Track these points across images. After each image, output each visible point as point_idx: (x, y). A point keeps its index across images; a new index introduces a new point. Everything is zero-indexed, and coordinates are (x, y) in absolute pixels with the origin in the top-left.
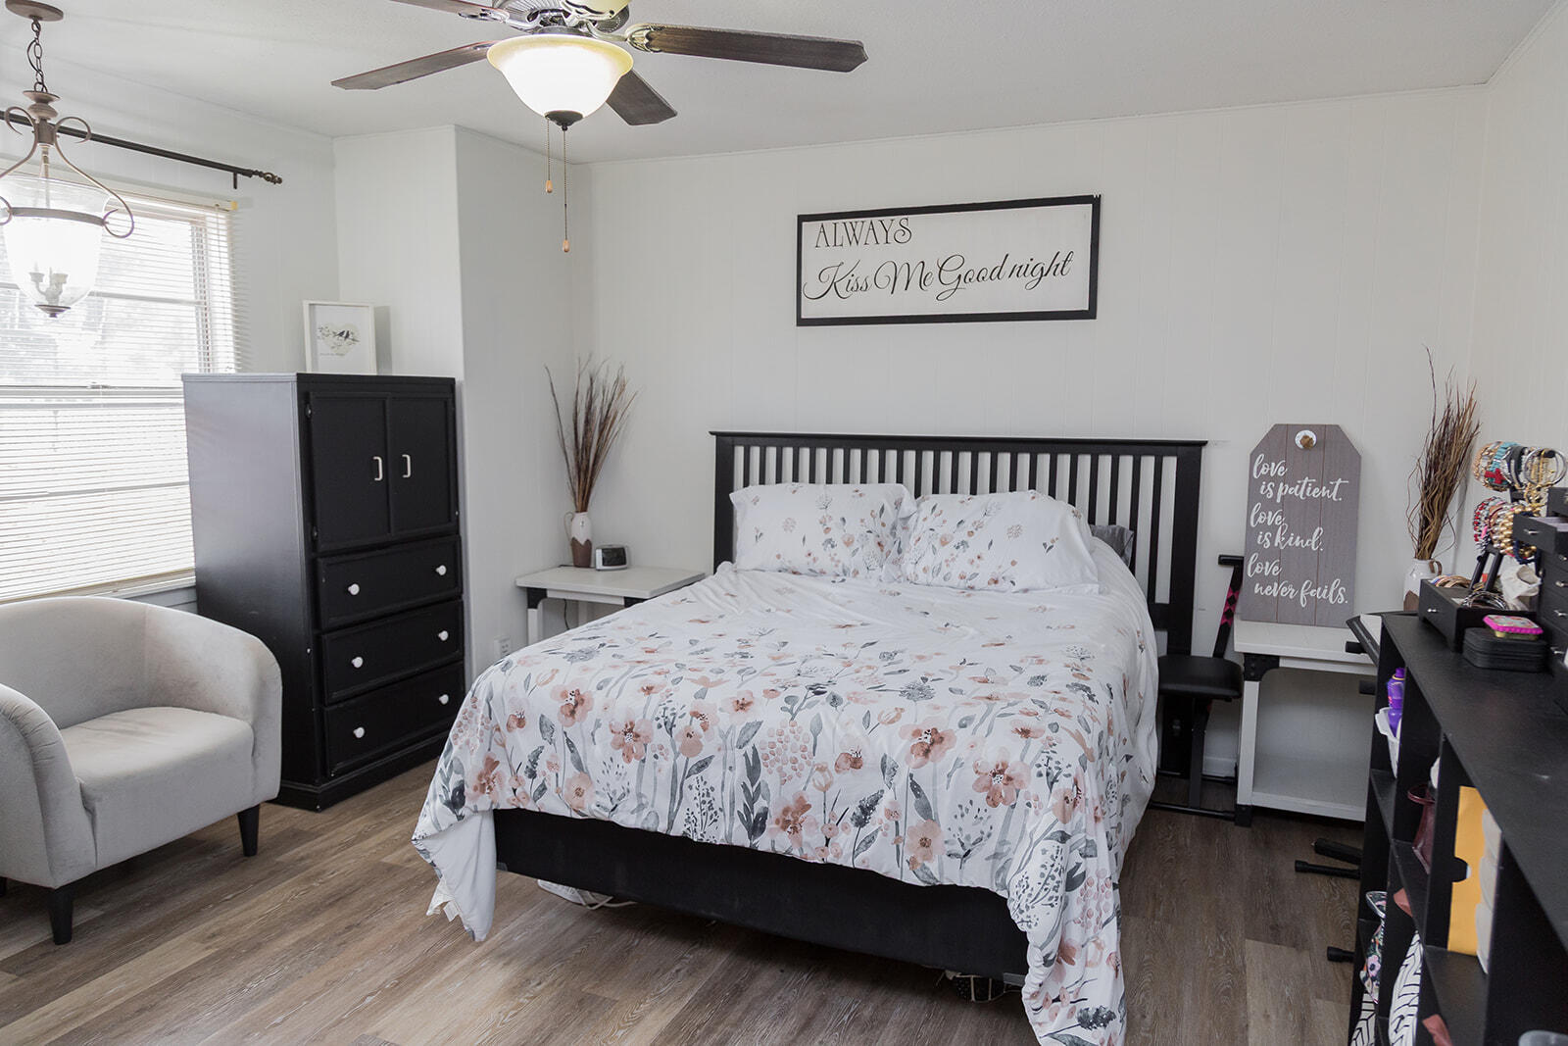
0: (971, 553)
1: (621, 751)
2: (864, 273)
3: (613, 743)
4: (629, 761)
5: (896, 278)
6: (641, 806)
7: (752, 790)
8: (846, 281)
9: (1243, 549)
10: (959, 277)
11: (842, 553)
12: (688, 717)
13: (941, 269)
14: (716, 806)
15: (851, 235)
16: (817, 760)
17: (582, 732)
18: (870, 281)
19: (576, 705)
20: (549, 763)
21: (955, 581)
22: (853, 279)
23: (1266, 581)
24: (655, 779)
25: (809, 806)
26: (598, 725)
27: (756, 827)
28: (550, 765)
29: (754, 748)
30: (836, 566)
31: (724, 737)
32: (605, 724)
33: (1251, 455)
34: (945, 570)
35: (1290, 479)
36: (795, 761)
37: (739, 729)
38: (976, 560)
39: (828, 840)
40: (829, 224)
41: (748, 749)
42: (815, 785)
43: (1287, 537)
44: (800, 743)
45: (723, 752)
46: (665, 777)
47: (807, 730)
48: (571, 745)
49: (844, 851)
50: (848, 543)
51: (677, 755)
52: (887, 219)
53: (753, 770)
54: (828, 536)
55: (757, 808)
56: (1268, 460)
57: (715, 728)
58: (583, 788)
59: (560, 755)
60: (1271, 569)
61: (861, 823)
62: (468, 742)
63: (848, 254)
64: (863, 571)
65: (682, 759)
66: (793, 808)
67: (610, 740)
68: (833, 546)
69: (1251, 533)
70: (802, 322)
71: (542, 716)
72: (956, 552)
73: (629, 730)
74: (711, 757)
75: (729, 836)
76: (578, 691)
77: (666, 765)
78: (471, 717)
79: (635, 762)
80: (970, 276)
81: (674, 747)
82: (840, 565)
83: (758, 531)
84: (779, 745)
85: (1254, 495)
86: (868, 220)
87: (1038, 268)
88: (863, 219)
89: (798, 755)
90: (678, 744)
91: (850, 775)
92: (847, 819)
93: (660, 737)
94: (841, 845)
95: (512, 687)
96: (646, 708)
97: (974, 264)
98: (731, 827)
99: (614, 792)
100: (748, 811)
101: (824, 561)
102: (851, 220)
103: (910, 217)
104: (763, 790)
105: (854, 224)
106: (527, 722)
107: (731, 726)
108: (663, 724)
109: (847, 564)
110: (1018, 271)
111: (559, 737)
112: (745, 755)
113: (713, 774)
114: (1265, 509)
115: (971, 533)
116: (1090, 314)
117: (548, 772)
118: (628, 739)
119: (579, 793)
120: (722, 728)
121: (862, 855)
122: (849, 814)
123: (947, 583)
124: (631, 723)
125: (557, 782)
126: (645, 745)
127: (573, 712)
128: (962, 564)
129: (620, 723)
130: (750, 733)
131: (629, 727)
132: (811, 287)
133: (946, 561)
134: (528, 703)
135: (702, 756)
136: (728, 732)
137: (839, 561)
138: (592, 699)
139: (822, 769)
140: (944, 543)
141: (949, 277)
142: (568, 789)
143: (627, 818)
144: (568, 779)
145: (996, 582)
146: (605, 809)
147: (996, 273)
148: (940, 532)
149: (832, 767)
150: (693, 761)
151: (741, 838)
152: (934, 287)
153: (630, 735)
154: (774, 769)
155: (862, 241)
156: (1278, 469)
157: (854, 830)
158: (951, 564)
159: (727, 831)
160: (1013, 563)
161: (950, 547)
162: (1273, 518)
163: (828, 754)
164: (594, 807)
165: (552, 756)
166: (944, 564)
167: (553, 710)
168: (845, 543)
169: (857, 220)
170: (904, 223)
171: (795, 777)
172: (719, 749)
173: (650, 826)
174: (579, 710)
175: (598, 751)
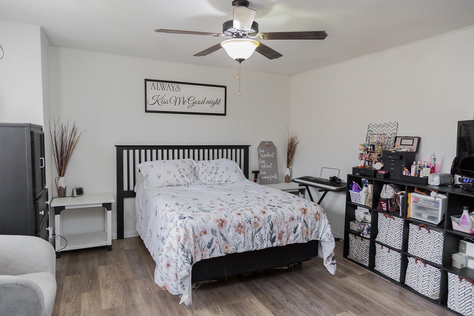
0: (219, 175)
1: (238, 232)
2: (167, 98)
3: (235, 230)
4: (241, 234)
5: (176, 101)
6: (244, 245)
7: (271, 232)
8: (161, 100)
9: (259, 169)
10: (194, 102)
11: (187, 179)
12: (253, 218)
13: (189, 100)
14: (263, 239)
15: (162, 87)
16: (285, 221)
17: (225, 230)
18: (169, 101)
19: (222, 223)
20: (216, 242)
21: (217, 182)
22: (163, 100)
23: (264, 175)
24: (248, 237)
25: (284, 232)
26: (230, 227)
27: (273, 241)
28: (217, 242)
29: (272, 222)
30: (185, 182)
31: (264, 221)
32: (232, 226)
33: (258, 148)
34: (214, 180)
35: (265, 153)
36: (280, 222)
37: (267, 218)
38: (221, 177)
39: (288, 239)
40: (155, 83)
41: (270, 222)
42: (285, 227)
43: (266, 165)
44: (281, 218)
45: (264, 225)
46: (250, 236)
47: (281, 214)
48: (222, 235)
49: (292, 240)
50: (188, 176)
51: (253, 229)
52: (173, 84)
53: (272, 227)
54: (182, 174)
55: (273, 236)
56: (261, 149)
57: (261, 219)
58: (227, 246)
59: (219, 238)
60: (264, 173)
61: (295, 232)
62: (189, 243)
63: (162, 93)
64: (192, 183)
65: (254, 229)
66: (280, 234)
67: (234, 230)
68: (183, 177)
69: (260, 165)
70: (147, 111)
71: (212, 229)
72: (215, 175)
73: (240, 225)
74: (261, 227)
75: (267, 246)
76: (221, 219)
77: (250, 232)
78: (187, 235)
79: (242, 234)
80: (196, 102)
81: (252, 227)
82: (186, 182)
83: (158, 175)
84: (277, 219)
85: (259, 157)
86: (168, 83)
87: (213, 102)
88: (166, 83)
89: (281, 221)
90: (253, 226)
91: (292, 222)
92: (292, 233)
93: (248, 225)
94: (291, 239)
95: (200, 223)
96: (242, 219)
97: (197, 99)
98: (267, 243)
99: (236, 244)
100: (271, 238)
101: (182, 182)
102: (162, 83)
103: (180, 84)
104: (274, 231)
105: (163, 84)
106: (207, 232)
107: (265, 218)
108: (248, 222)
109: (188, 182)
110: (208, 102)
111: (218, 234)
112: (270, 224)
113: (262, 231)
114: (262, 160)
115: (217, 170)
116: (225, 115)
117: (216, 244)
118: (239, 228)
119: (227, 247)
120: (263, 219)
121: (296, 240)
122: (292, 231)
123: (214, 184)
124: (240, 224)
125: (220, 246)
126: (244, 229)
127: (222, 225)
128: (217, 178)
129: (236, 224)
130: (270, 218)
131: (239, 225)
132: (150, 101)
133: (214, 178)
134: (207, 226)
135: (259, 227)
136: (264, 220)
137: (186, 181)
138: (226, 220)
139: (286, 223)
140: (211, 173)
141: (191, 102)
142: (223, 247)
143: (241, 250)
144: (223, 245)
145: (227, 182)
146: (235, 249)
147: (203, 102)
148: (209, 170)
149: (288, 222)
150: (257, 229)
151: (270, 245)
152: (187, 105)
153: (240, 228)
154: (276, 225)
155: (166, 89)
156: (263, 151)
157: (293, 234)
158: (215, 178)
159: (267, 244)
160: (230, 176)
161: (213, 174)
162: (263, 162)
163: (287, 219)
164: (232, 250)
165: (217, 240)
166: (213, 179)
167: (215, 226)
168: (187, 176)
169: (164, 83)
170: (178, 86)
171: (281, 226)
172: (263, 224)
173: (248, 250)
174: (224, 224)
175: (230, 234)
